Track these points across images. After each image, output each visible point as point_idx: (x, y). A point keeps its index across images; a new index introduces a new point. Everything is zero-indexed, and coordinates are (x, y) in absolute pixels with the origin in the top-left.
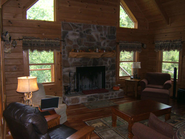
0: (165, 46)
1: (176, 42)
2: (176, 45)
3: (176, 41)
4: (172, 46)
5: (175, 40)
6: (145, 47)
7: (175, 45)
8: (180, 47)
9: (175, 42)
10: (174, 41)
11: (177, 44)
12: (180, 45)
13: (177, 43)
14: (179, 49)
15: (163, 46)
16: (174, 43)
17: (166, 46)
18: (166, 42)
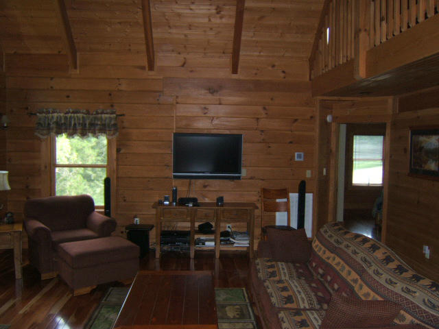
0: (70, 123)
1: (103, 115)
2: (103, 122)
3: (102, 113)
4: (92, 125)
5: (99, 111)
6: (5, 125)
7: (99, 123)
8: (112, 129)
9: (100, 115)
10: (97, 113)
11: (105, 121)
12: (113, 122)
13: (106, 118)
14: (112, 133)
15: (65, 123)
16: (95, 118)
17: (75, 124)
18: (73, 113)
